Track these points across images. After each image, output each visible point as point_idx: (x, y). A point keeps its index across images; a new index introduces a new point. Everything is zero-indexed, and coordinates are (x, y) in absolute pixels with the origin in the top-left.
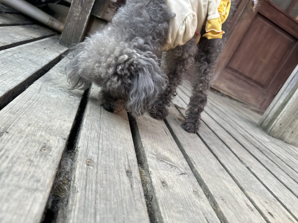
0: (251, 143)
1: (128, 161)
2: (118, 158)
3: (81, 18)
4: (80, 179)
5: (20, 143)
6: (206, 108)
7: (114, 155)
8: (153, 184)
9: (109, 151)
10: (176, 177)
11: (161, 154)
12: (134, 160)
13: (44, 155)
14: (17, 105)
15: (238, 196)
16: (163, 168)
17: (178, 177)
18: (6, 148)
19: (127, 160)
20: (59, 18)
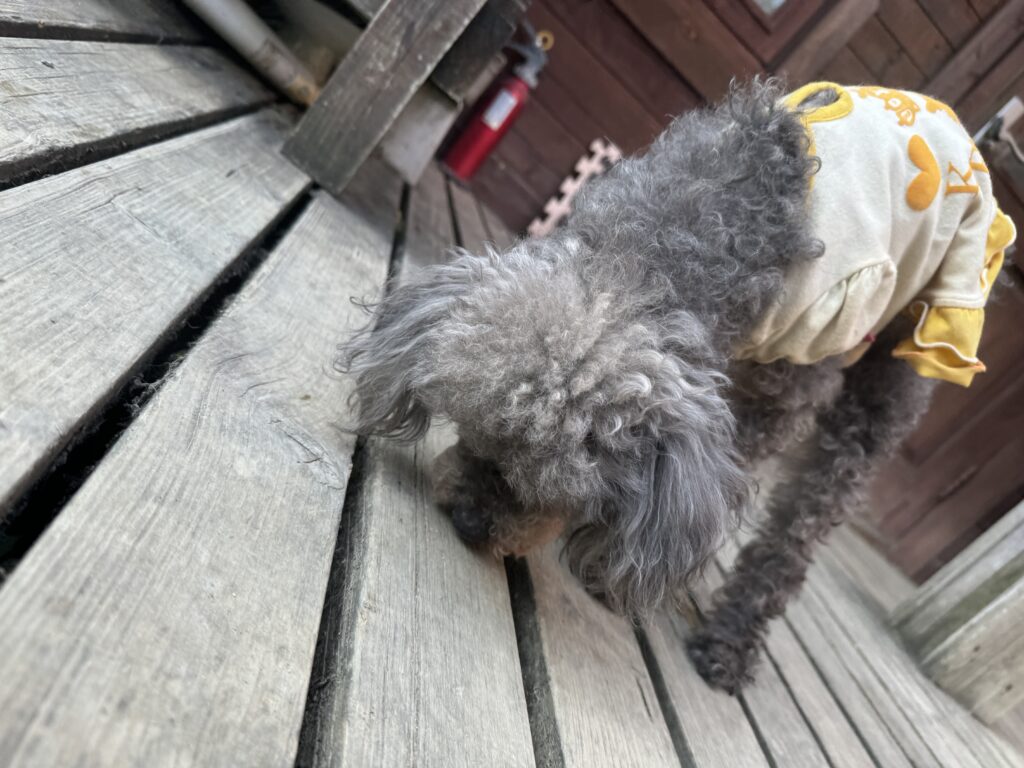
3: (388, 84)
6: (793, 609)
20: (298, 45)
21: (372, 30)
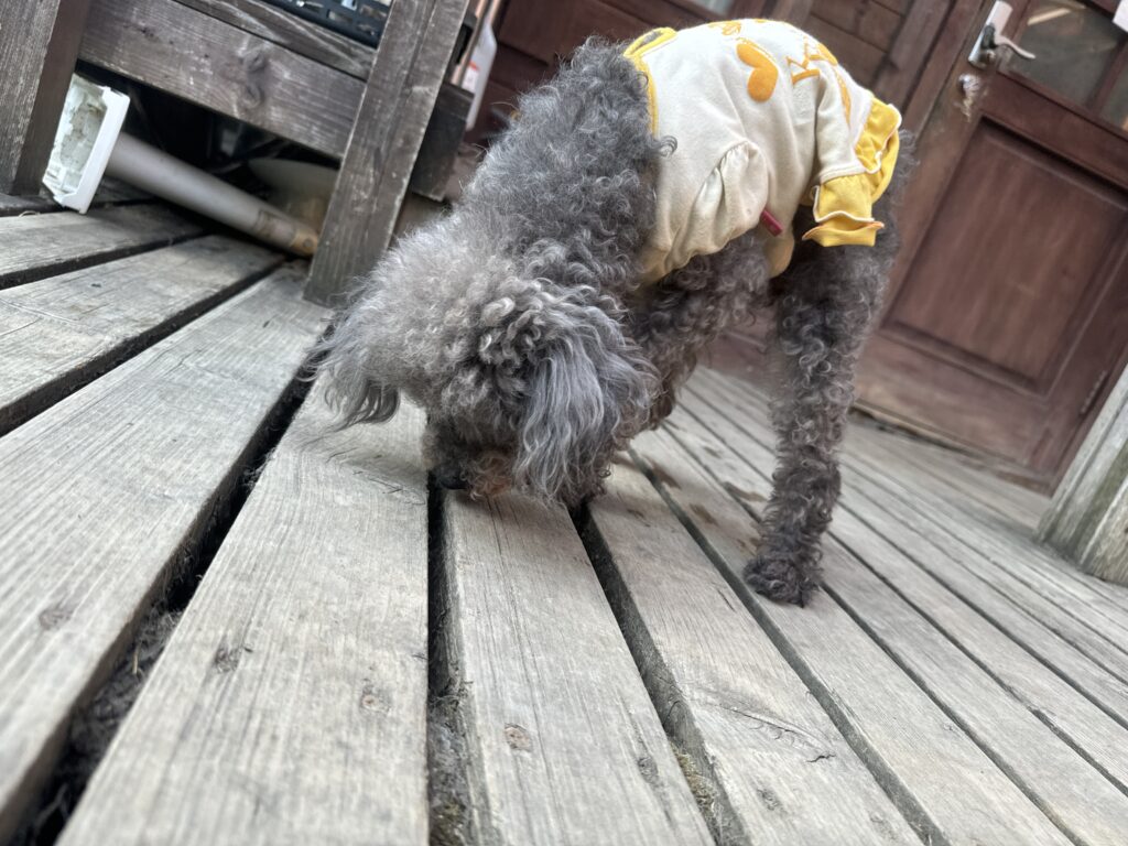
0: (1029, 613)
1: (632, 722)
2: (597, 714)
3: (375, 207)
4: (504, 799)
5: (295, 686)
7: (582, 703)
8: (732, 803)
9: (562, 689)
10: (803, 771)
11: (732, 687)
12: (650, 716)
13: (376, 721)
14: (246, 549)
15: (1031, 828)
16: (753, 742)
17: (809, 769)
18: (260, 705)
19: (626, 718)
21: (345, 167)
